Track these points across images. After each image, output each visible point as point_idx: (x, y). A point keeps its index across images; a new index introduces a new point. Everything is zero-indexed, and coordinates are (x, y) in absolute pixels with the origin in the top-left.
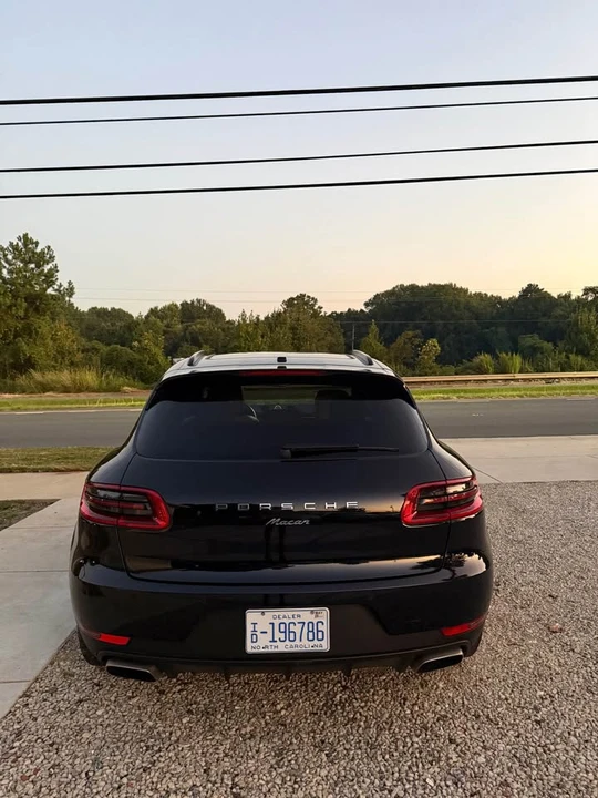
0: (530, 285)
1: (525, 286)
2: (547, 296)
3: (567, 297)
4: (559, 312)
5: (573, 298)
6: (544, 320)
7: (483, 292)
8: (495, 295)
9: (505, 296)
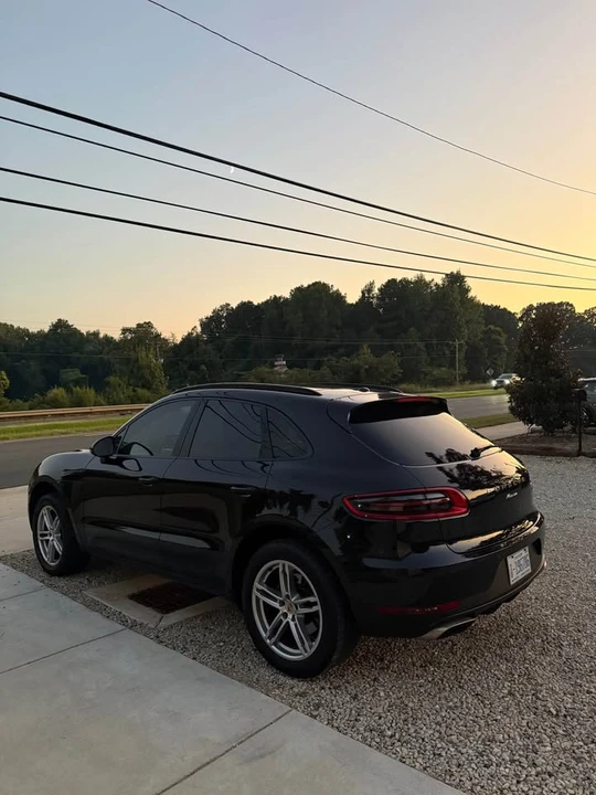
0: (60, 320)
1: (55, 321)
2: (76, 332)
3: (96, 334)
4: (90, 348)
5: (101, 336)
6: (77, 355)
7: (9, 323)
8: (22, 327)
9: (34, 329)
